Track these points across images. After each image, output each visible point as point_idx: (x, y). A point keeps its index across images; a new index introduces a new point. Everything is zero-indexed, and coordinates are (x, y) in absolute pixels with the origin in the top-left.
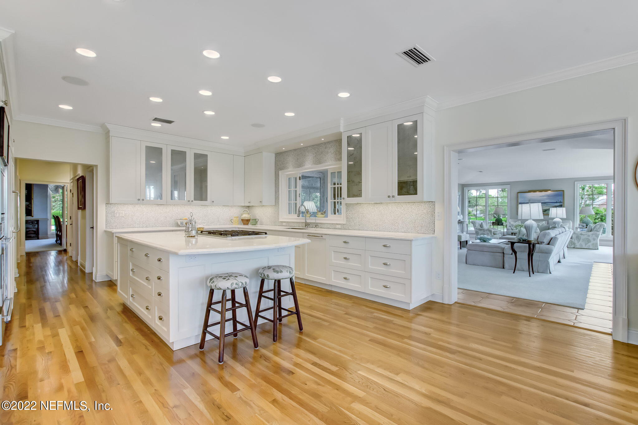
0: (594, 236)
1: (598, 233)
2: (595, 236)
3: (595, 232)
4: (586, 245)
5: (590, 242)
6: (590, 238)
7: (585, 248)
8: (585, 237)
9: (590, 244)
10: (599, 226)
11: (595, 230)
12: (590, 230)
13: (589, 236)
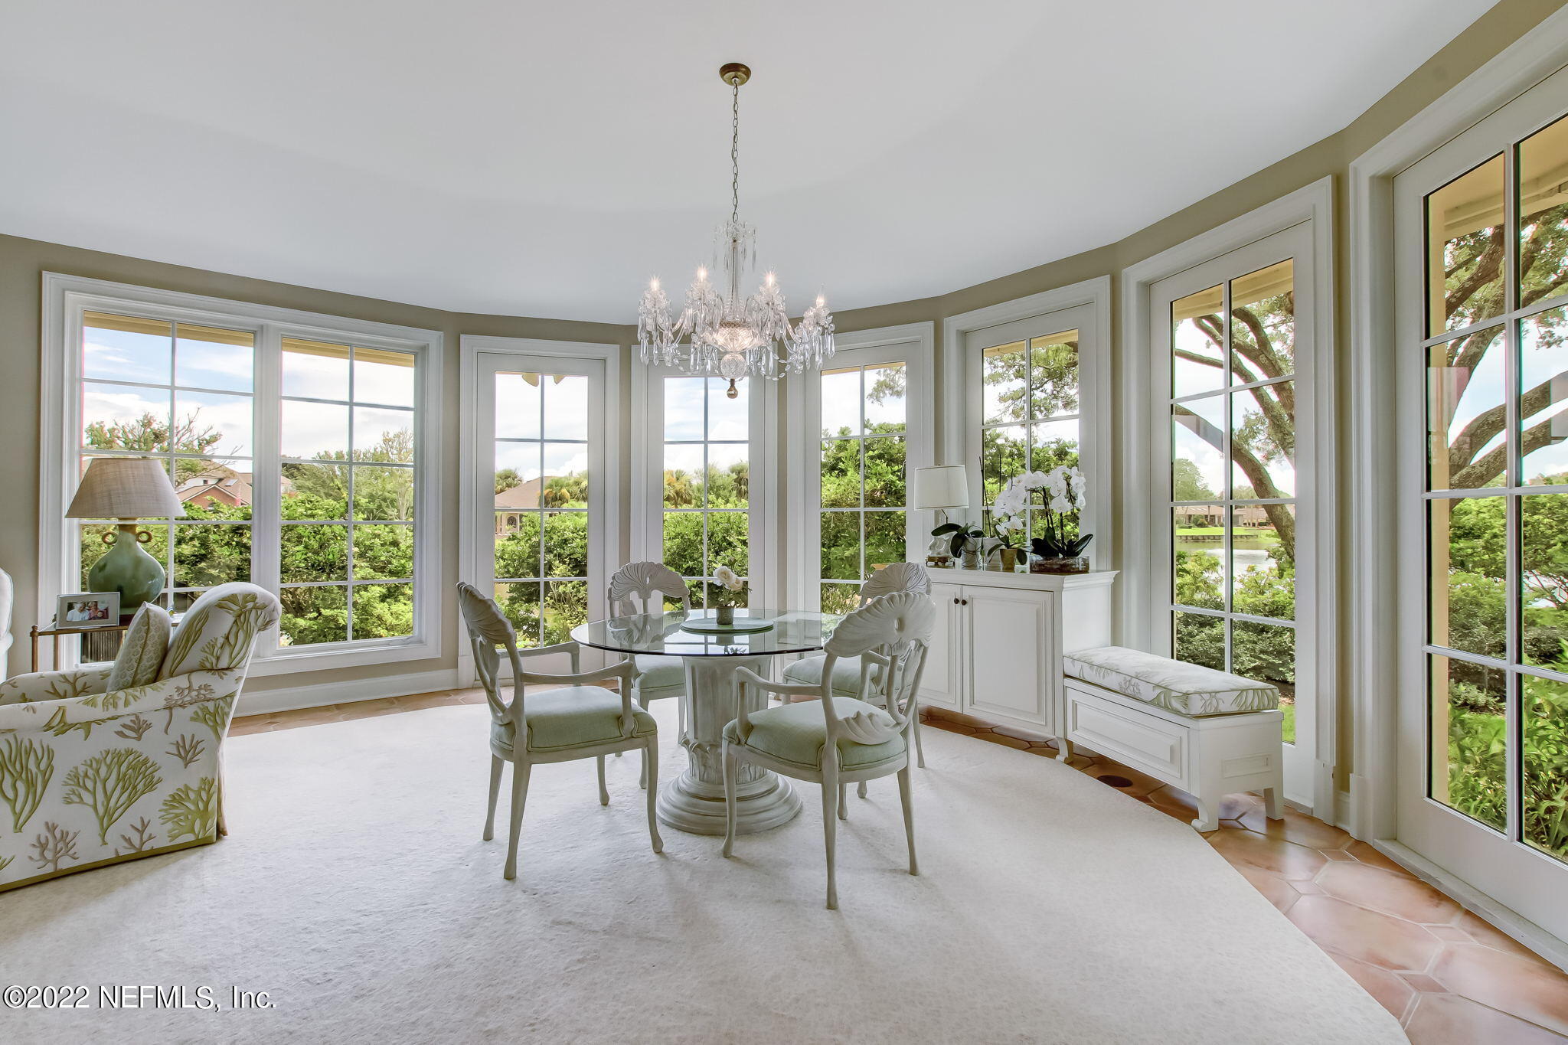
0: (184, 723)
1: (220, 686)
2: (195, 718)
3: (199, 679)
4: (106, 819)
5: (150, 786)
6: (155, 746)
7: (108, 854)
8: (106, 739)
9: (150, 805)
10: (229, 619)
11: (195, 657)
12: (150, 659)
13: (139, 727)
